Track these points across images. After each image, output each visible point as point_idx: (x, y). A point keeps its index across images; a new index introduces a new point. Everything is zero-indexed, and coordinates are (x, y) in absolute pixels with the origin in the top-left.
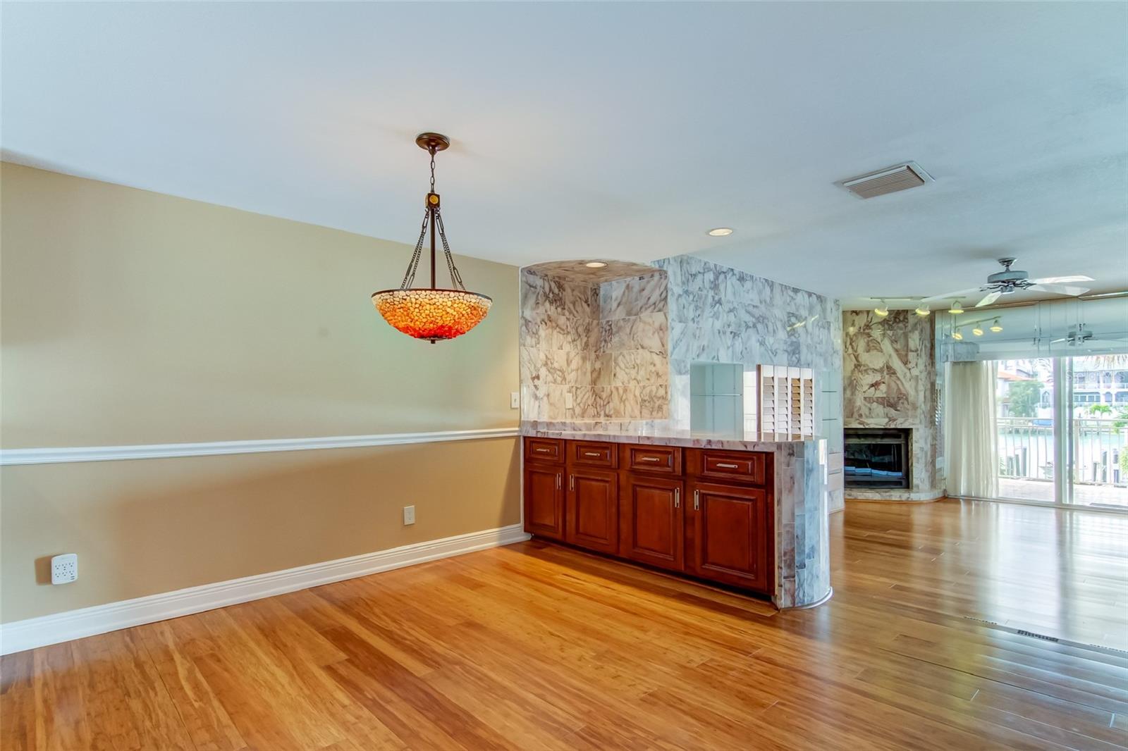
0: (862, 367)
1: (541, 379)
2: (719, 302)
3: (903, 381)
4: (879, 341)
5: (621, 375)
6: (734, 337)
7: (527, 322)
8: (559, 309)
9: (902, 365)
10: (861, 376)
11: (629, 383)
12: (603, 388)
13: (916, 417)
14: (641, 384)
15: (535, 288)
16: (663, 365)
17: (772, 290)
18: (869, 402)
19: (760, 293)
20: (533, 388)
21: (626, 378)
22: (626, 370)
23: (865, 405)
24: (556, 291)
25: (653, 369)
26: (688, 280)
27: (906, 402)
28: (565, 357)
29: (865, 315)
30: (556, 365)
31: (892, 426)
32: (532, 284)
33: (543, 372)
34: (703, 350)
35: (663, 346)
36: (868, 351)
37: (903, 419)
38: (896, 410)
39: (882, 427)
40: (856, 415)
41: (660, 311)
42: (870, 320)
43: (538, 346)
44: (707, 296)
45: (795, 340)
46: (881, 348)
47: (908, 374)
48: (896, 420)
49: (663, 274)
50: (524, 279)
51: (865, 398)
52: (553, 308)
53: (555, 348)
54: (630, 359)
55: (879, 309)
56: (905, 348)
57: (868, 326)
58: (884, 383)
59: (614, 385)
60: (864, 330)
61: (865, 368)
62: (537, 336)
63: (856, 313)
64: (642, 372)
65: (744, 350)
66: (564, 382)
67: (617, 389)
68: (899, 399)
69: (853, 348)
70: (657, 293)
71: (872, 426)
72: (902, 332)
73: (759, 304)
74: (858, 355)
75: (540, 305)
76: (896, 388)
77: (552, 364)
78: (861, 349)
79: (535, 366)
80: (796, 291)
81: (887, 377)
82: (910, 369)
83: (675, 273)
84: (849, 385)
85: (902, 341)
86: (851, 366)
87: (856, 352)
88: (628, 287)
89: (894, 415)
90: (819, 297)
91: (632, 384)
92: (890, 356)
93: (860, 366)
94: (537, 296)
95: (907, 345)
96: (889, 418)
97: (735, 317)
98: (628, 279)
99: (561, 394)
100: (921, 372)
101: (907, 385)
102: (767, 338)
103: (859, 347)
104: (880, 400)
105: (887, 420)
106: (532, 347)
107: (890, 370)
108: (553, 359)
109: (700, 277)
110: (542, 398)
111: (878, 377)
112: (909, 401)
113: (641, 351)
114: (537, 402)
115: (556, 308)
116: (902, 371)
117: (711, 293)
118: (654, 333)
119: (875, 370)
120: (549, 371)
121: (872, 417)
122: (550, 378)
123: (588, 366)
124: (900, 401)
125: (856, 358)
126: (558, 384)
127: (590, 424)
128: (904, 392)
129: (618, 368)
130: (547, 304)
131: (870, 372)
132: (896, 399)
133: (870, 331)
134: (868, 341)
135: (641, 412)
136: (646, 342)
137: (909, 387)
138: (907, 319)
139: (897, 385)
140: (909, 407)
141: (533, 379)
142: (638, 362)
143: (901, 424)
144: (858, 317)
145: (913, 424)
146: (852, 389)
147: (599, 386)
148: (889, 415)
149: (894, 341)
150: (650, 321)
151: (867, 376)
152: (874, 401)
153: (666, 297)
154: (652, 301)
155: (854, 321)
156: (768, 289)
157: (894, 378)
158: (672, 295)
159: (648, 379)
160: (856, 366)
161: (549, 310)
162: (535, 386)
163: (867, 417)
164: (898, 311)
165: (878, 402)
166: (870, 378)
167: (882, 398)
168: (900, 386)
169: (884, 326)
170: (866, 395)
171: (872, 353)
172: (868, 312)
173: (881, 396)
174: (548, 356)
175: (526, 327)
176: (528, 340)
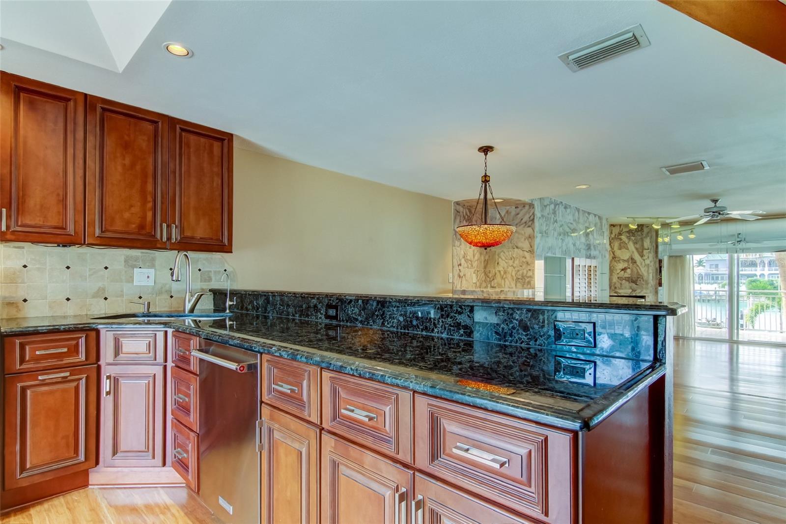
1: (462, 265)
2: (556, 221)
3: (641, 267)
4: (627, 242)
5: (502, 263)
6: (562, 241)
9: (639, 257)
10: (616, 264)
11: (508, 268)
12: (490, 271)
13: (648, 289)
14: (516, 269)
15: (460, 213)
16: (531, 258)
17: (579, 213)
18: (621, 280)
19: (574, 215)
21: (506, 265)
22: (506, 261)
23: (618, 282)
25: (525, 260)
26: (543, 209)
27: (642, 280)
28: (472, 253)
29: (619, 227)
30: (468, 257)
31: (635, 294)
32: (458, 210)
33: (463, 261)
34: (549, 249)
35: (531, 247)
36: (620, 249)
37: (640, 290)
38: (636, 285)
40: (613, 288)
41: (529, 227)
42: (621, 230)
43: (460, 247)
44: (551, 218)
45: (589, 243)
46: (627, 247)
47: (643, 263)
48: (637, 290)
49: (531, 205)
50: (455, 208)
51: (618, 278)
54: (509, 255)
55: (632, 224)
56: (642, 247)
57: (620, 234)
58: (629, 268)
59: (497, 269)
60: (618, 236)
61: (618, 259)
62: (460, 241)
63: (613, 226)
64: (517, 262)
65: (567, 249)
66: (472, 267)
67: (500, 271)
68: (638, 278)
69: (611, 247)
70: (527, 216)
71: (622, 294)
72: (639, 237)
73: (573, 222)
74: (614, 251)
76: (636, 271)
77: (467, 257)
78: (616, 248)
79: (459, 258)
80: (589, 213)
81: (631, 264)
82: (644, 260)
83: (538, 205)
85: (640, 243)
86: (610, 258)
87: (613, 249)
88: (507, 212)
89: (635, 287)
90: (599, 217)
91: (510, 269)
92: (633, 252)
93: (615, 258)
94: (460, 217)
95: (643, 245)
96: (632, 289)
97: (563, 229)
98: (508, 208)
99: (471, 274)
100: (651, 262)
101: (643, 269)
102: (576, 242)
103: (615, 246)
104: (627, 279)
105: (631, 290)
106: (458, 247)
107: (634, 261)
108: (467, 254)
109: (548, 207)
110: (462, 277)
111: (626, 265)
112: (644, 279)
113: (516, 250)
114: (460, 279)
116: (640, 261)
117: (553, 216)
118: (525, 239)
119: (624, 261)
120: (465, 261)
121: (622, 289)
122: (466, 265)
123: (483, 258)
124: (639, 279)
125: (613, 253)
126: (469, 268)
127: (498, 292)
128: (641, 274)
129: (500, 259)
130: (465, 222)
131: (621, 261)
133: (621, 237)
134: (620, 243)
135: (516, 285)
136: (520, 245)
137: (643, 271)
138: (643, 230)
139: (637, 269)
140: (644, 283)
141: (459, 266)
142: (514, 256)
143: (639, 293)
144: (614, 228)
145: (646, 293)
146: (610, 272)
147: (487, 270)
149: (635, 243)
150: (523, 232)
151: (619, 264)
152: (623, 279)
153: (533, 219)
154: (524, 221)
155: (612, 230)
156: (577, 213)
157: (635, 265)
158: (537, 218)
159: (521, 266)
160: (613, 258)
162: (459, 270)
163: (620, 289)
165: (625, 280)
166: (621, 265)
167: (628, 277)
168: (639, 271)
169: (629, 234)
170: (619, 276)
171: (622, 250)
172: (620, 225)
173: (627, 276)
174: (465, 252)
175: (455, 236)
176: (457, 243)
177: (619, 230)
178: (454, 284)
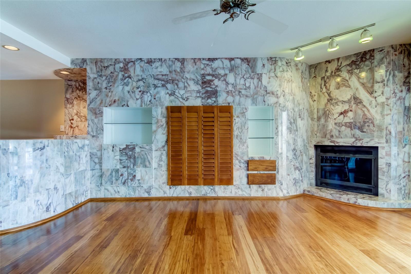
0: (333, 101)
1: (74, 120)
2: (129, 77)
3: (369, 107)
4: (348, 79)
6: (143, 93)
7: (67, 99)
8: (84, 93)
9: (368, 95)
10: (332, 107)
13: (382, 137)
15: (72, 86)
18: (339, 126)
20: (70, 124)
23: (335, 128)
24: (82, 85)
27: (371, 125)
29: (336, 62)
30: (82, 114)
31: (359, 144)
32: (70, 85)
33: (75, 117)
36: (338, 88)
37: (369, 139)
38: (363, 132)
39: (351, 145)
40: (328, 136)
42: (339, 64)
43: (73, 108)
44: (117, 76)
45: (210, 89)
46: (349, 84)
47: (374, 102)
48: (363, 139)
50: (66, 83)
51: (336, 124)
52: (81, 92)
53: (82, 108)
56: (372, 81)
57: (338, 70)
58: (351, 111)
60: (335, 73)
61: (335, 101)
62: (72, 104)
63: (329, 62)
65: (153, 99)
66: (86, 121)
68: (365, 122)
69: (326, 88)
71: (341, 144)
72: (368, 68)
75: (74, 93)
76: (362, 114)
78: (333, 88)
79: (71, 115)
81: (354, 106)
82: (375, 98)
83: (91, 68)
84: (323, 115)
85: (368, 75)
86: (324, 100)
87: (329, 90)
89: (360, 135)
90: (245, 59)
92: (357, 89)
93: (331, 100)
94: (73, 89)
95: (373, 78)
96: (356, 138)
97: (144, 83)
101: (373, 111)
102: (177, 91)
105: (354, 139)
106: (70, 108)
107: (357, 100)
108: (81, 112)
109: (111, 67)
110: (75, 128)
111: (346, 107)
112: (375, 123)
114: (72, 129)
115: (82, 92)
116: (368, 100)
119: (343, 102)
120: (78, 117)
121: (342, 138)
122: (79, 119)
124: (366, 125)
125: (329, 95)
128: (369, 117)
130: (78, 91)
131: (340, 104)
132: (362, 123)
133: (340, 72)
134: (338, 81)
137: (375, 113)
138: (373, 56)
139: (364, 111)
140: (375, 129)
141: (70, 120)
143: (366, 142)
144: (330, 64)
145: (379, 143)
146: (325, 117)
148: (355, 136)
149: (361, 77)
151: (337, 107)
152: (343, 125)
155: (327, 68)
157: (360, 106)
160: (328, 101)
161: (78, 93)
162: (71, 123)
163: (337, 137)
164: (365, 52)
165: (346, 126)
166: (340, 108)
167: (349, 123)
168: (366, 112)
169: (351, 67)
170: (336, 122)
171: (341, 89)
172: (338, 59)
173: (349, 121)
174: (78, 111)
175: (67, 101)
176: (68, 106)
177: (336, 66)
178: (65, 132)
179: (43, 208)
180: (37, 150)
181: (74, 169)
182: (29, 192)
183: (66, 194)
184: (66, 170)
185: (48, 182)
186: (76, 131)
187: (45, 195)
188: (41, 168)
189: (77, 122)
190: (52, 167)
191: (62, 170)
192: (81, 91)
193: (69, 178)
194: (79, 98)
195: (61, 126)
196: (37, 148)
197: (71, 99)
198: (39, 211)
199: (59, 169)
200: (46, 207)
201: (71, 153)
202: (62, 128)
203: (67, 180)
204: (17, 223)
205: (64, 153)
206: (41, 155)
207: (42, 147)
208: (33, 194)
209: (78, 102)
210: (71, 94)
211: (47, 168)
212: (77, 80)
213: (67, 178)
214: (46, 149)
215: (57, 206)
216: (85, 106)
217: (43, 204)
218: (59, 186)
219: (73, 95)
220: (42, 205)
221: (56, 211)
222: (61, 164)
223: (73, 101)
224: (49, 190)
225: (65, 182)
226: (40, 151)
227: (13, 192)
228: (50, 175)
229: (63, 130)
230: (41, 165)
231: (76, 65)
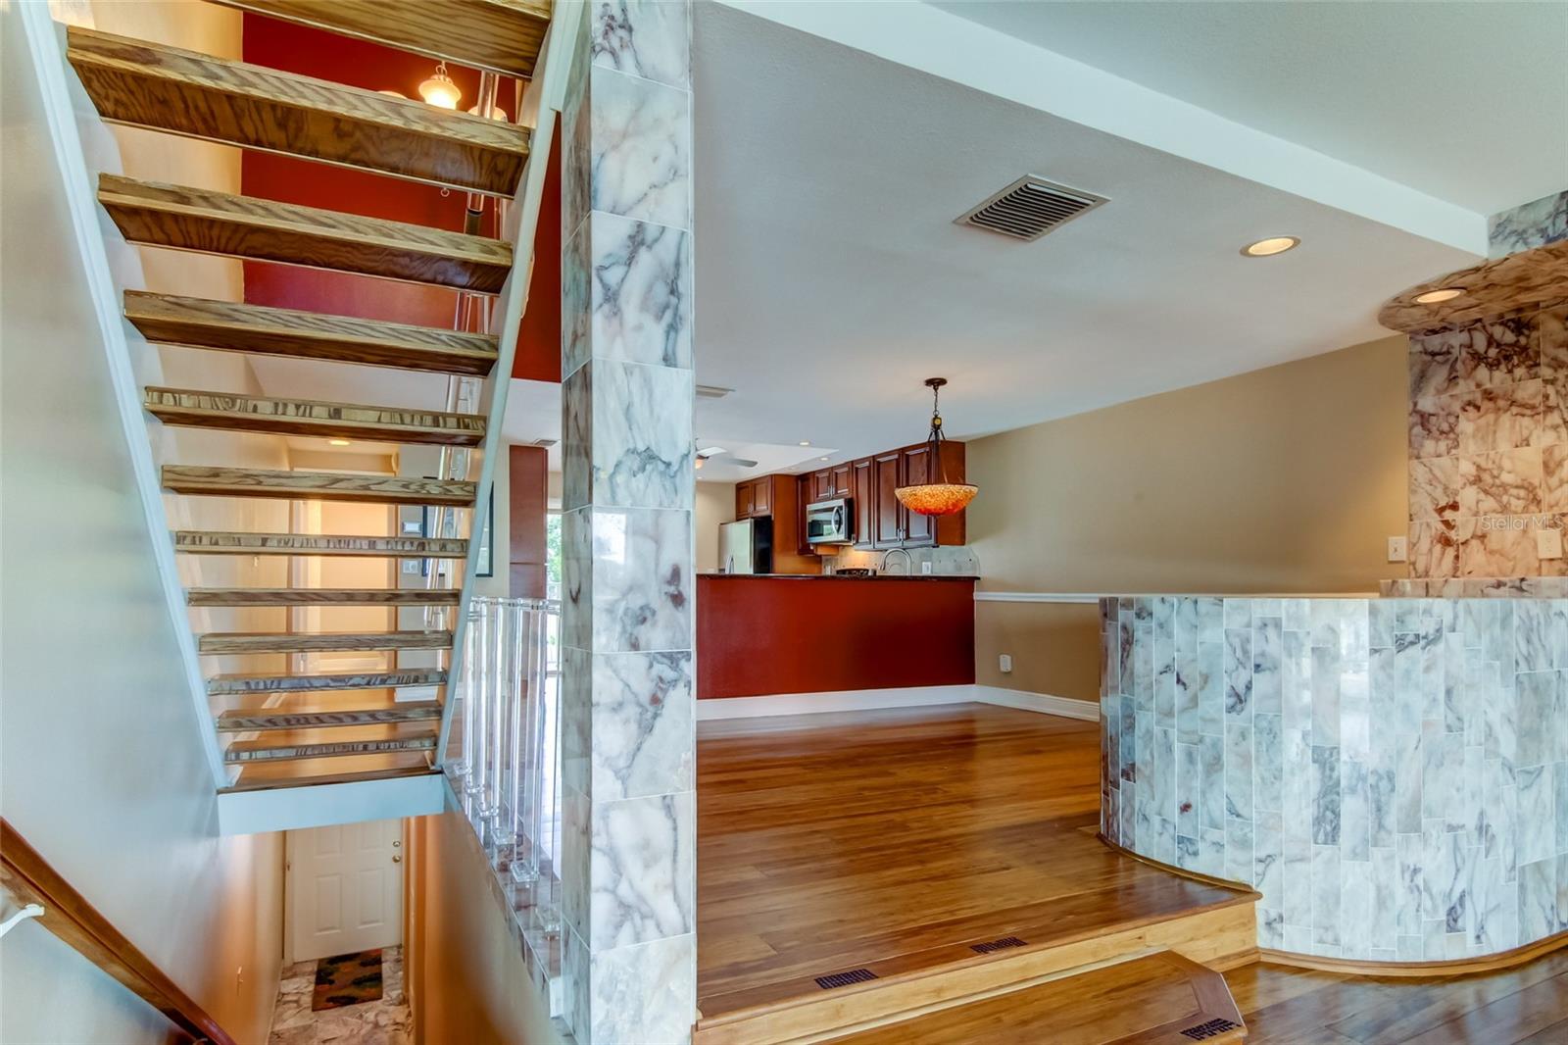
1: (1462, 509)
7: (1424, 419)
15: (1447, 353)
20: (1441, 527)
24: (1510, 337)
28: (1539, 459)
32: (1437, 350)
33: (1468, 496)
43: (1453, 451)
50: (1419, 348)
52: (1500, 375)
53: (1504, 447)
62: (1452, 435)
66: (1533, 508)
75: (1461, 382)
77: (1495, 477)
79: (1446, 488)
99: (1525, 532)
106: (1439, 456)
108: (1501, 468)
110: (1464, 544)
114: (1451, 552)
115: (1510, 371)
120: (1486, 492)
122: (1489, 503)
126: (1516, 513)
130: (1482, 371)
161: (1486, 380)
162: (1447, 523)
174: (1483, 465)
175: (1423, 425)
176: (1429, 446)
178: (1414, 564)
179: (1435, 908)
180: (1412, 643)
181: (1552, 749)
182: (1381, 826)
183: (1523, 868)
184: (1523, 749)
185: (1454, 792)
186: (1475, 556)
187: (1443, 851)
188: (1426, 725)
189: (1476, 514)
190: (1470, 726)
191: (1508, 745)
192: (1503, 367)
193: (1535, 789)
194: (1490, 405)
195: (1390, 538)
196: (1410, 638)
197: (1444, 413)
198: (1418, 917)
199: (1496, 741)
200: (1447, 908)
201: (1542, 667)
202: (1398, 546)
203: (1528, 800)
204: (1336, 942)
205: (1517, 663)
206: (1427, 669)
207: (1431, 631)
208: (1397, 837)
209: (1482, 421)
210: (1446, 390)
211: (1449, 728)
212: (1480, 320)
213: (1526, 787)
214: (1446, 640)
215: (1488, 913)
216: (1525, 433)
217: (1434, 891)
218: (1498, 823)
219: (1456, 391)
220: (1431, 895)
221: (1483, 938)
222: (1503, 715)
223: (1452, 420)
224: (1460, 832)
225: (1519, 805)
226: (1424, 648)
227: (1321, 810)
228: (1461, 763)
229: (1402, 555)
230: (1426, 712)
231: (1521, 235)
